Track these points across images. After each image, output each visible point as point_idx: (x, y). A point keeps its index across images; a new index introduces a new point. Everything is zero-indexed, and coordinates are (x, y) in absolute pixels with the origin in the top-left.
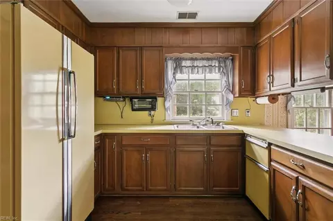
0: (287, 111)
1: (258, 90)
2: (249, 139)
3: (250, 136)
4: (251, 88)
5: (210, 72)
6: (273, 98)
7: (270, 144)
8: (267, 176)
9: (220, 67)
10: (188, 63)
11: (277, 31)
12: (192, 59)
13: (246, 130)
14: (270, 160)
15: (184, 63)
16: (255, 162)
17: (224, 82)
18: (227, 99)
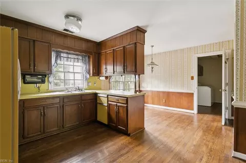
0: (110, 83)
1: (101, 73)
2: (99, 95)
3: (100, 94)
4: (97, 72)
5: (78, 62)
6: (107, 78)
7: (108, 95)
8: (107, 107)
9: (82, 60)
10: (65, 55)
11: (109, 51)
12: (67, 53)
13: (97, 91)
14: (108, 101)
15: (62, 55)
16: (102, 104)
17: (84, 68)
18: (86, 77)
